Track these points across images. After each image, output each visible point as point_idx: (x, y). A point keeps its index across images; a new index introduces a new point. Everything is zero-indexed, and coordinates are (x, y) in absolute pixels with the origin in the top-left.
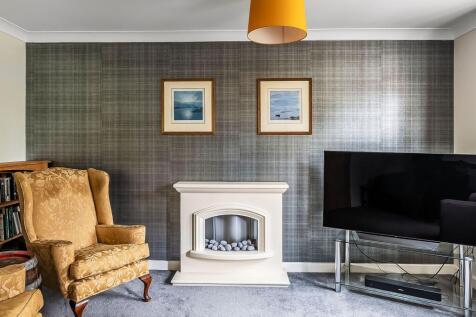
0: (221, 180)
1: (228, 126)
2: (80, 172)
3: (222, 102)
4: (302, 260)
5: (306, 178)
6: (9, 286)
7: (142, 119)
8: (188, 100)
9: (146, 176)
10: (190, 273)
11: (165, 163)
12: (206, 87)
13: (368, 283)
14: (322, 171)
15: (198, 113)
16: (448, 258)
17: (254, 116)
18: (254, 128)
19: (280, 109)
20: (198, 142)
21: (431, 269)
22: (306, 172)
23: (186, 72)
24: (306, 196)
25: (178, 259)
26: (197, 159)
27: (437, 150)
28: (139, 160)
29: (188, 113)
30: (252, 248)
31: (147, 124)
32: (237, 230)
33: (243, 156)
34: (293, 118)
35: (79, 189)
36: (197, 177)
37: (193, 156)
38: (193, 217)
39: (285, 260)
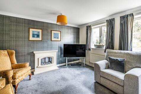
0: (43, 50)
1: (45, 39)
2: (5, 51)
3: (44, 34)
4: (59, 64)
5: (60, 49)
6: (2, 85)
7: (23, 37)
8: (36, 33)
9: (24, 51)
10: (37, 71)
11: (29, 47)
12: (40, 31)
13: (71, 65)
14: (63, 48)
15: (38, 36)
16: (79, 59)
17: (50, 37)
18: (50, 40)
19: (55, 36)
20: (38, 42)
21: (77, 61)
22: (60, 48)
23: (35, 27)
24: (60, 52)
25: (34, 69)
26: (38, 46)
27: (78, 44)
28: (22, 47)
29: (36, 36)
30: (51, 63)
31: (25, 38)
32: (47, 60)
33: (48, 45)
34: (57, 38)
35: (6, 56)
36: (38, 50)
37: (37, 46)
38: (38, 59)
39: (57, 64)
